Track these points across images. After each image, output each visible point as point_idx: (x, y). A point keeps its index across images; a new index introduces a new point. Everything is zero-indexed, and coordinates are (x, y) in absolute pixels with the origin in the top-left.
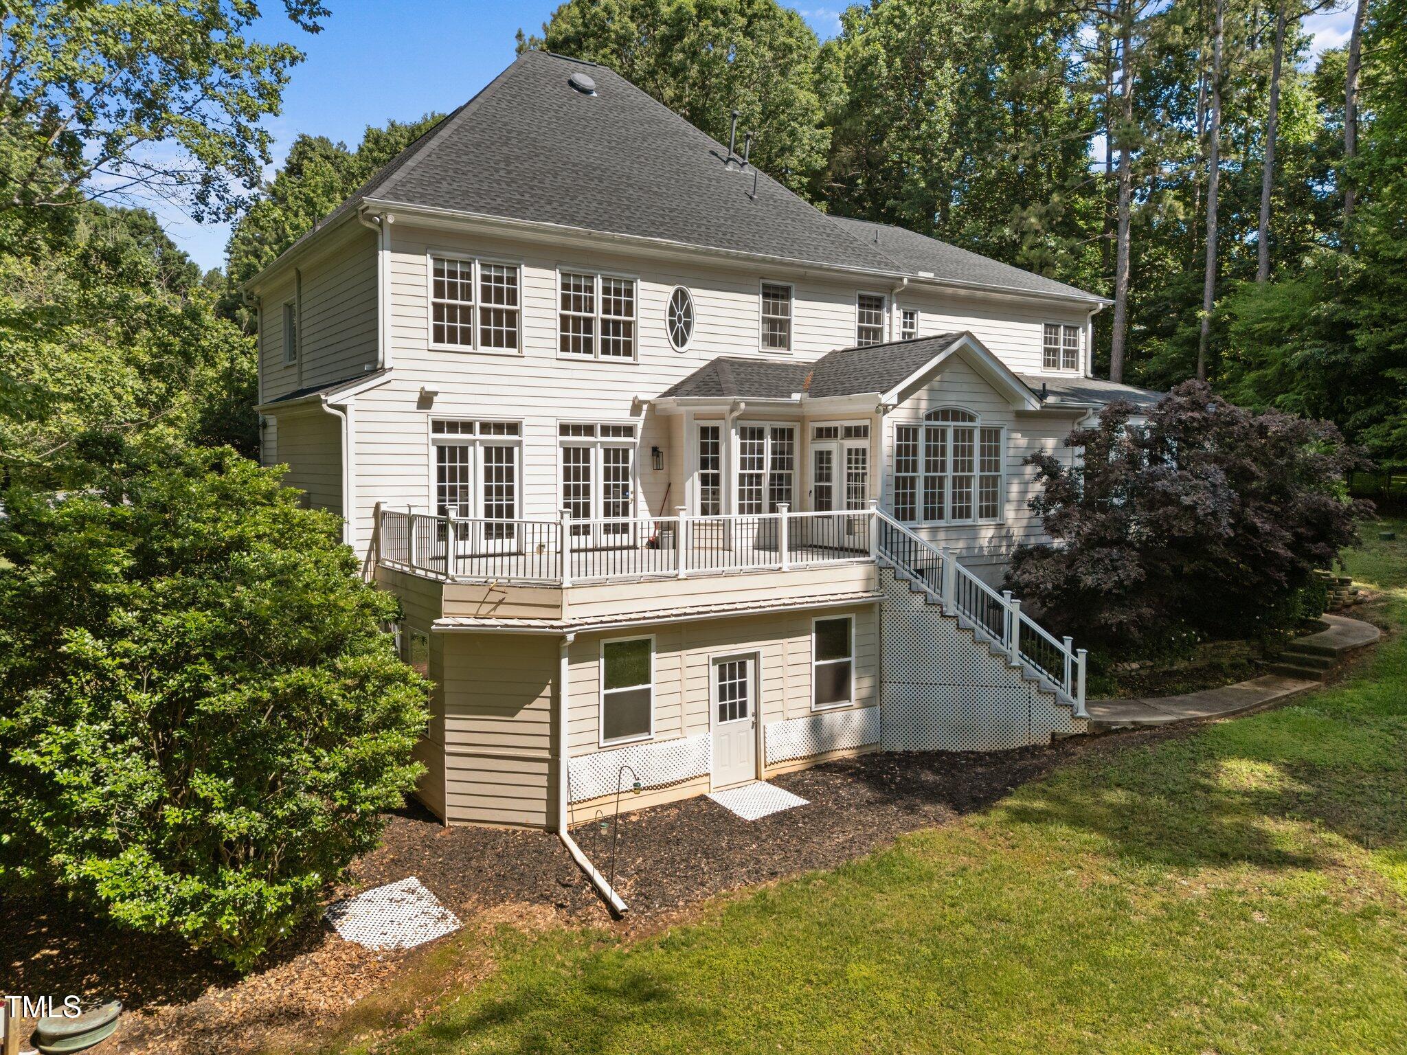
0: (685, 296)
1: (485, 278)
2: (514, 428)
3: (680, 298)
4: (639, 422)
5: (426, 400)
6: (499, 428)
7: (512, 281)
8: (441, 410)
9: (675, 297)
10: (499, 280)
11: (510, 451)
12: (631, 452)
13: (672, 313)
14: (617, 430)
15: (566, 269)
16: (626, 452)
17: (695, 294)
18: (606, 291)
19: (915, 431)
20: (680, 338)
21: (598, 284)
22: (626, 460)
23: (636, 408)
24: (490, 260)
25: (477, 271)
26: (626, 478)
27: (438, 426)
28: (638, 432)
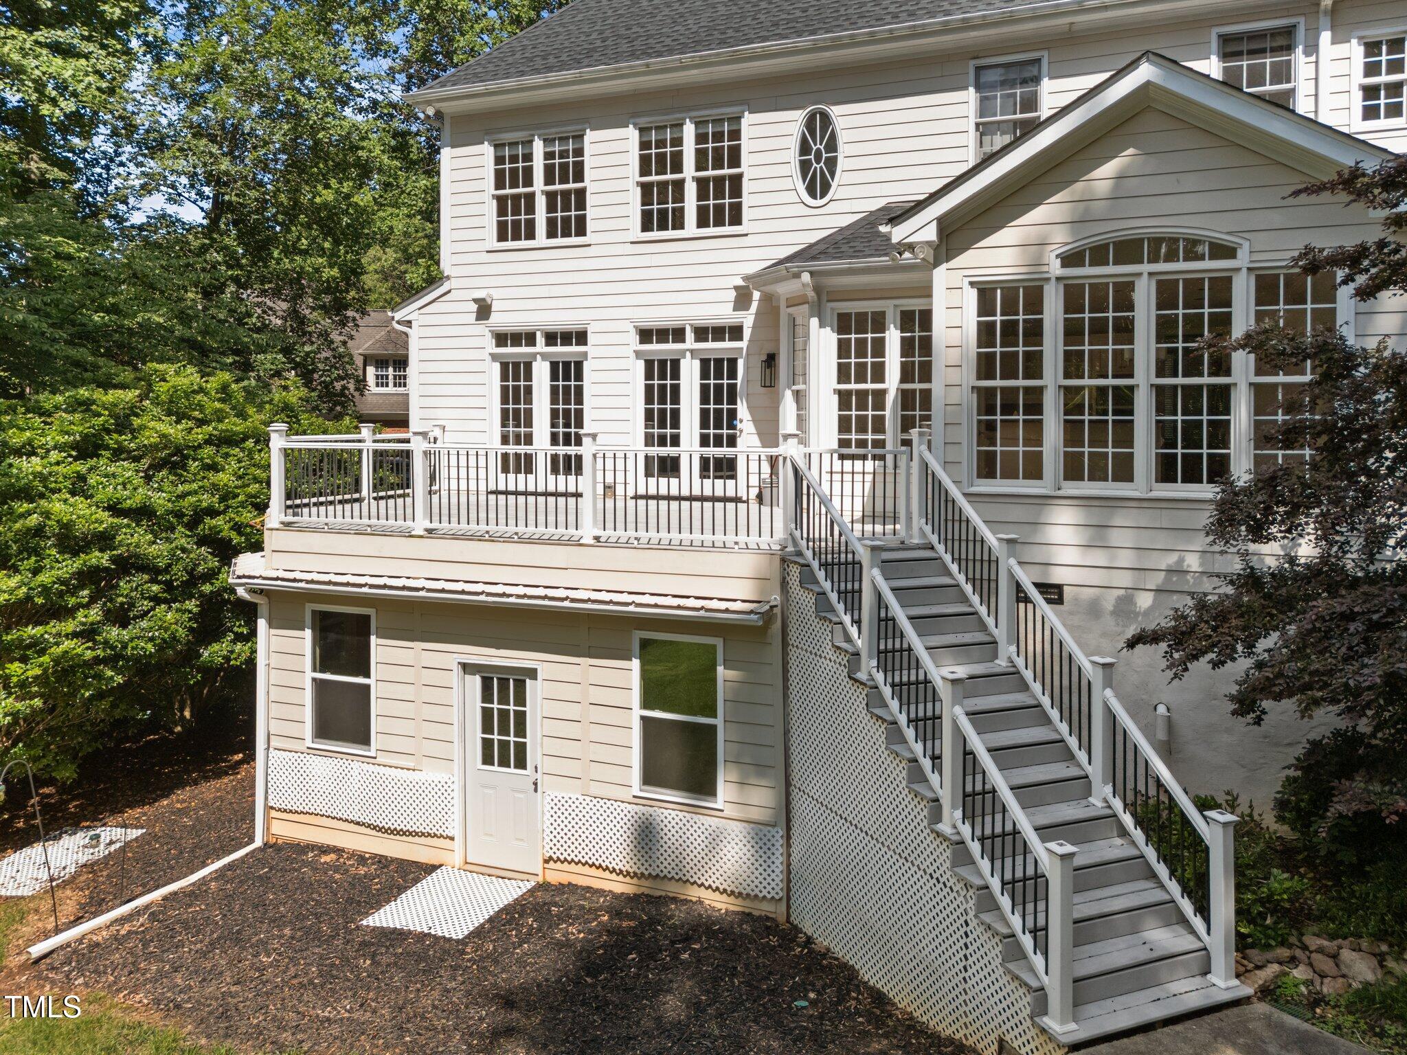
0: (826, 119)
1: (549, 155)
2: (582, 337)
3: (819, 126)
4: (748, 320)
5: (484, 310)
6: (566, 338)
7: (579, 152)
8: (501, 319)
9: (810, 124)
10: (563, 154)
11: (579, 365)
12: (741, 363)
13: (805, 148)
14: (718, 333)
15: (643, 121)
16: (733, 362)
17: (841, 114)
18: (701, 138)
19: (1036, 292)
20: (818, 186)
21: (689, 131)
22: (733, 374)
23: (742, 300)
24: (553, 132)
25: (538, 148)
26: (732, 400)
27: (501, 339)
28: (747, 333)
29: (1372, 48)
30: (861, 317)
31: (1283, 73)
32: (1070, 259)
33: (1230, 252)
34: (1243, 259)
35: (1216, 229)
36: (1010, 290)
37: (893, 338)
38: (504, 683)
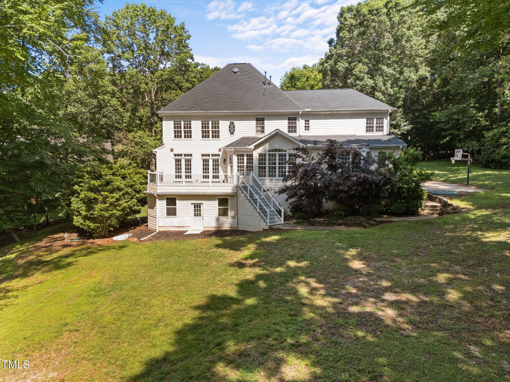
0: (233, 123)
1: (184, 124)
2: (191, 155)
3: (232, 124)
4: (221, 153)
5: (172, 150)
6: (188, 155)
7: (190, 124)
8: (175, 152)
9: (231, 123)
10: (187, 124)
11: (190, 160)
12: (219, 160)
13: (230, 127)
14: (216, 155)
15: (202, 120)
16: (218, 160)
17: (236, 123)
18: (212, 124)
19: (265, 155)
20: (232, 133)
21: (210, 122)
22: (218, 162)
23: (220, 150)
24: (185, 120)
25: (182, 123)
26: (218, 166)
27: (175, 155)
28: (221, 156)
29: (306, 121)
30: (241, 155)
31: (295, 123)
32: (269, 151)
33: (286, 151)
34: (287, 152)
35: (284, 149)
36: (262, 155)
37: (245, 158)
38: (197, 206)
